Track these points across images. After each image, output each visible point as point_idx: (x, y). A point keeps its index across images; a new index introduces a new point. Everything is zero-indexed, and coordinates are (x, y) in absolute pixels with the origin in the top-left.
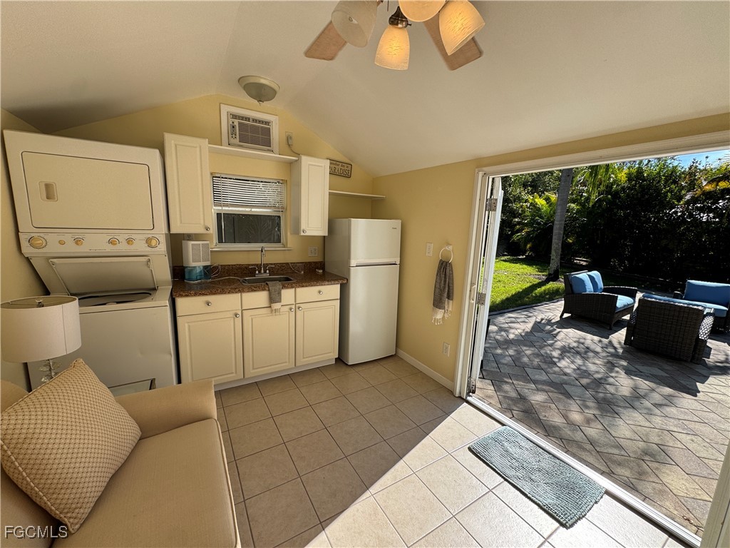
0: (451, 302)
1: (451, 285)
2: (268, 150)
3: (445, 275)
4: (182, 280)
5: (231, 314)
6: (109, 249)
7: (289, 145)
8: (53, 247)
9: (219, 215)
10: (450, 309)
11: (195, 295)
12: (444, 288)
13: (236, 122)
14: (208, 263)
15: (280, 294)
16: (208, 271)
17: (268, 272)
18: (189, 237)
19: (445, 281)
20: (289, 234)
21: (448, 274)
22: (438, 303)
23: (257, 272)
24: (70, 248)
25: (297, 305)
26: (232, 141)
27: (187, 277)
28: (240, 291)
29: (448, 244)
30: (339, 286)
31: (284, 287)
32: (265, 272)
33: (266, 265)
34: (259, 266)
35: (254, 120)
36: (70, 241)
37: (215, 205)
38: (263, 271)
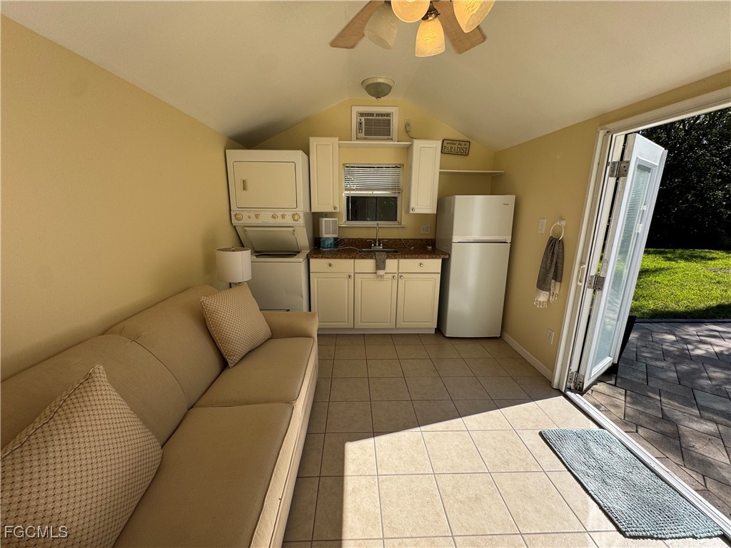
0: (558, 284)
1: (559, 265)
2: (388, 139)
3: (553, 253)
4: (318, 247)
5: (346, 275)
6: (272, 222)
7: (407, 131)
8: (245, 221)
9: (348, 198)
10: (557, 292)
11: (322, 258)
12: (550, 267)
13: (363, 119)
14: (336, 236)
15: (384, 263)
16: (337, 242)
17: (381, 245)
18: (326, 215)
19: (552, 261)
20: (403, 213)
21: (556, 252)
22: (543, 284)
23: (373, 245)
24: (253, 221)
25: (400, 274)
26: (360, 135)
27: (322, 245)
28: (353, 258)
29: (562, 219)
30: (440, 260)
31: (388, 257)
32: (379, 245)
33: (380, 240)
34: (375, 240)
35: (378, 115)
36: (253, 216)
37: (346, 190)
38: (377, 244)
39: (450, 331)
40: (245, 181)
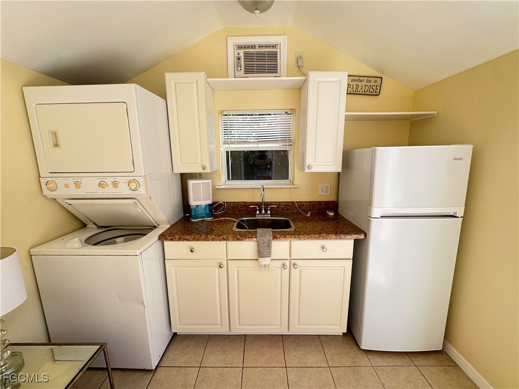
2: (275, 76)
5: (215, 264)
6: (100, 192)
7: (299, 67)
11: (180, 239)
13: (242, 52)
14: (210, 202)
15: (269, 246)
17: (269, 212)
20: (296, 170)
23: (258, 212)
24: (73, 192)
25: (292, 261)
26: (237, 73)
30: (352, 242)
31: (275, 238)
32: (266, 211)
33: (267, 205)
35: (260, 46)
36: (72, 186)
37: (225, 143)
38: (263, 212)
39: (368, 341)
40: (55, 134)
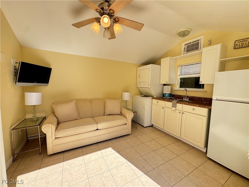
5: (162, 107)
8: (142, 85)
11: (155, 99)
13: (186, 46)
15: (176, 105)
16: (170, 95)
17: (188, 99)
23: (184, 98)
25: (183, 112)
26: (184, 53)
27: (164, 96)
28: (164, 101)
31: (178, 102)
32: (187, 99)
34: (185, 96)
35: (193, 42)
36: (140, 85)
37: (180, 75)
38: (186, 98)
40: (139, 75)
